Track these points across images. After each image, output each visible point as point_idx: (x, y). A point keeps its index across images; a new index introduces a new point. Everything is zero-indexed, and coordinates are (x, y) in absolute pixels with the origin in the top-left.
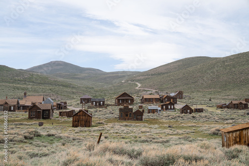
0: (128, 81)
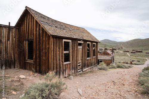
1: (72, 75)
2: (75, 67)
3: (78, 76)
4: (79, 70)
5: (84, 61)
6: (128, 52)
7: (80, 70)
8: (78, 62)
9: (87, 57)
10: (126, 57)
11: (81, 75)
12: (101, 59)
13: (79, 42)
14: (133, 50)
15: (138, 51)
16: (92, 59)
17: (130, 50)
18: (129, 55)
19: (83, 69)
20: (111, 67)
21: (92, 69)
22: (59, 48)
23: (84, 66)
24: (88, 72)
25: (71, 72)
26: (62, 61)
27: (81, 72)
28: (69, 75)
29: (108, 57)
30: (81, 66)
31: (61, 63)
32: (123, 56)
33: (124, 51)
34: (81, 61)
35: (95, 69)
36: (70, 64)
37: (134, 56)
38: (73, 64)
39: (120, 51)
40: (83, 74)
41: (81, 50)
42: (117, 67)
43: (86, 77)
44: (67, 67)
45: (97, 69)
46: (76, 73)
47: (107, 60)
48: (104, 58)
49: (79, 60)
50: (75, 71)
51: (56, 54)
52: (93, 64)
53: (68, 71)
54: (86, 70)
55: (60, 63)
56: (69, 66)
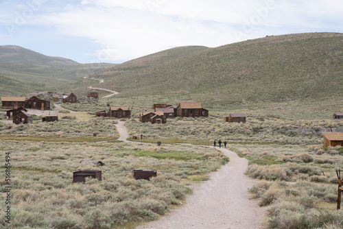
0: (91, 77)
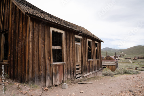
1: (67, 82)
2: (72, 70)
3: (77, 84)
4: (77, 75)
5: (85, 64)
6: (130, 58)
7: (80, 75)
8: (76, 64)
9: (89, 59)
10: (129, 64)
11: (81, 82)
12: (104, 65)
13: (76, 36)
14: (134, 57)
15: (140, 57)
16: (94, 61)
17: (132, 56)
18: (131, 62)
19: (84, 73)
20: (116, 73)
21: (95, 74)
22: (44, 39)
23: (85, 69)
24: (90, 79)
25: (65, 77)
26: (50, 60)
27: (81, 78)
28: (63, 82)
29: (112, 62)
30: (80, 70)
31: (48, 62)
32: (126, 63)
33: (126, 58)
34: (81, 62)
35: (100, 74)
36: (63, 65)
37: (137, 63)
38: (69, 66)
39: (121, 58)
40: (84, 81)
41: (79, 48)
42: (124, 73)
43: (88, 85)
44: (59, 70)
45: (101, 75)
46: (73, 79)
47: (111, 65)
48: (107, 63)
49: (77, 62)
50: (72, 76)
51: (39, 47)
52: (97, 68)
53: (60, 76)
54: (88, 75)
55: (45, 63)
56: (61, 68)
